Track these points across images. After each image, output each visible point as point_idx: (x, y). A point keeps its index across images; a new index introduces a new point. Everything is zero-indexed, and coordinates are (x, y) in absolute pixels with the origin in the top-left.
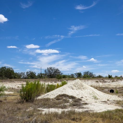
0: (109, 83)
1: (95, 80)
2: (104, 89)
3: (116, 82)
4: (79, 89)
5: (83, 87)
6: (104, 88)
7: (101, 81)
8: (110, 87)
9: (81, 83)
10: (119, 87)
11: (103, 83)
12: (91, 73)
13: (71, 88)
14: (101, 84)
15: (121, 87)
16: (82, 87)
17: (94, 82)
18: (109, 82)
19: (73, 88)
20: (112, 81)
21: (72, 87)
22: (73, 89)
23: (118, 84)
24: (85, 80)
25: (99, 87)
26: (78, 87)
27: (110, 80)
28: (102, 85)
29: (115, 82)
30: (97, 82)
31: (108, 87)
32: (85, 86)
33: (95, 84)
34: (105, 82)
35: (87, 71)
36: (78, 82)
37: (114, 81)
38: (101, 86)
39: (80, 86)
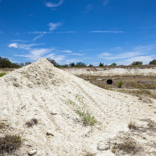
0: (101, 72)
1: (86, 69)
2: (97, 78)
3: (109, 70)
4: (39, 83)
5: (54, 79)
6: (95, 76)
7: (93, 69)
8: (102, 75)
9: (47, 69)
10: (112, 76)
11: (95, 72)
12: (83, 64)
13: (11, 82)
14: (92, 73)
15: (114, 75)
16: (50, 77)
17: (86, 71)
18: (101, 70)
19: (18, 82)
20: (104, 69)
21: (15, 80)
22: (16, 85)
23: (111, 72)
24: (76, 68)
25: (90, 75)
26: (38, 77)
27: (102, 68)
28: (94, 74)
29: (107, 71)
30: (88, 70)
31: (101, 75)
32: (59, 77)
33: (86, 73)
34: (97, 70)
35: (79, 62)
36: (40, 66)
37: (106, 69)
38: (92, 75)
39: (45, 75)
